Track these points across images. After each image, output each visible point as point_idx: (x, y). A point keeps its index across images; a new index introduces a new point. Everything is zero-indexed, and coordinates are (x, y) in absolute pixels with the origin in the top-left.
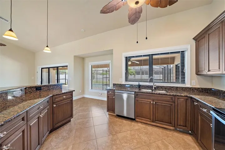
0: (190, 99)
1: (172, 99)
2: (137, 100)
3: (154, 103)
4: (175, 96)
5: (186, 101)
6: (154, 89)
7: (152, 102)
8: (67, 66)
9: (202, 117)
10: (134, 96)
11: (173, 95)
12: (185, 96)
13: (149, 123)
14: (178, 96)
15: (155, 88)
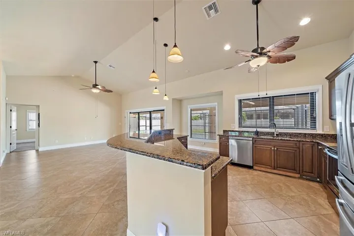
0: (316, 145)
1: (296, 145)
2: (255, 146)
3: (276, 149)
4: (300, 141)
5: (312, 147)
6: (275, 135)
7: (273, 148)
8: (164, 110)
10: (251, 142)
11: (297, 141)
12: (311, 142)
13: (269, 170)
14: (303, 141)
15: (277, 135)
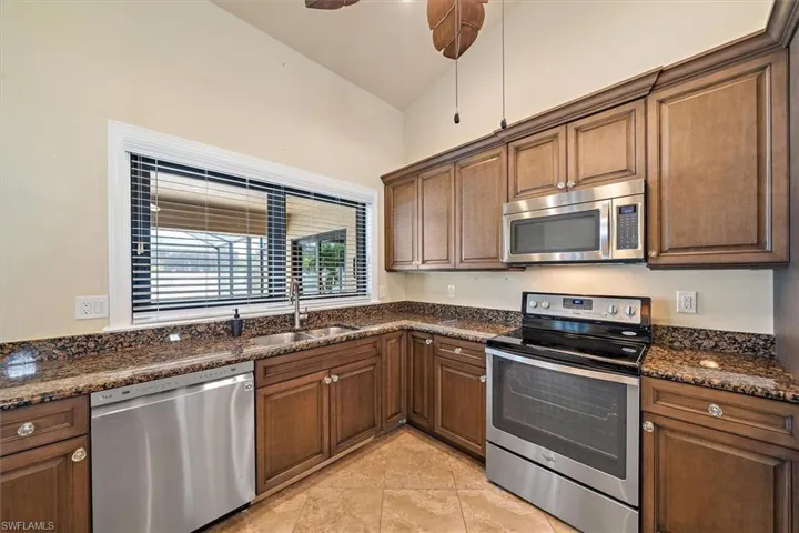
0: (405, 335)
1: (375, 348)
2: (267, 397)
3: (335, 378)
7: (327, 380)
9: (445, 369)
10: (249, 381)
